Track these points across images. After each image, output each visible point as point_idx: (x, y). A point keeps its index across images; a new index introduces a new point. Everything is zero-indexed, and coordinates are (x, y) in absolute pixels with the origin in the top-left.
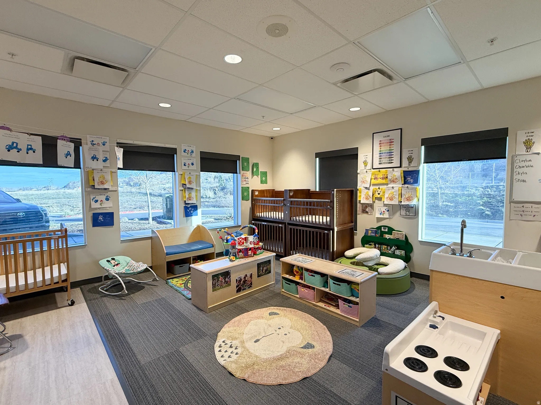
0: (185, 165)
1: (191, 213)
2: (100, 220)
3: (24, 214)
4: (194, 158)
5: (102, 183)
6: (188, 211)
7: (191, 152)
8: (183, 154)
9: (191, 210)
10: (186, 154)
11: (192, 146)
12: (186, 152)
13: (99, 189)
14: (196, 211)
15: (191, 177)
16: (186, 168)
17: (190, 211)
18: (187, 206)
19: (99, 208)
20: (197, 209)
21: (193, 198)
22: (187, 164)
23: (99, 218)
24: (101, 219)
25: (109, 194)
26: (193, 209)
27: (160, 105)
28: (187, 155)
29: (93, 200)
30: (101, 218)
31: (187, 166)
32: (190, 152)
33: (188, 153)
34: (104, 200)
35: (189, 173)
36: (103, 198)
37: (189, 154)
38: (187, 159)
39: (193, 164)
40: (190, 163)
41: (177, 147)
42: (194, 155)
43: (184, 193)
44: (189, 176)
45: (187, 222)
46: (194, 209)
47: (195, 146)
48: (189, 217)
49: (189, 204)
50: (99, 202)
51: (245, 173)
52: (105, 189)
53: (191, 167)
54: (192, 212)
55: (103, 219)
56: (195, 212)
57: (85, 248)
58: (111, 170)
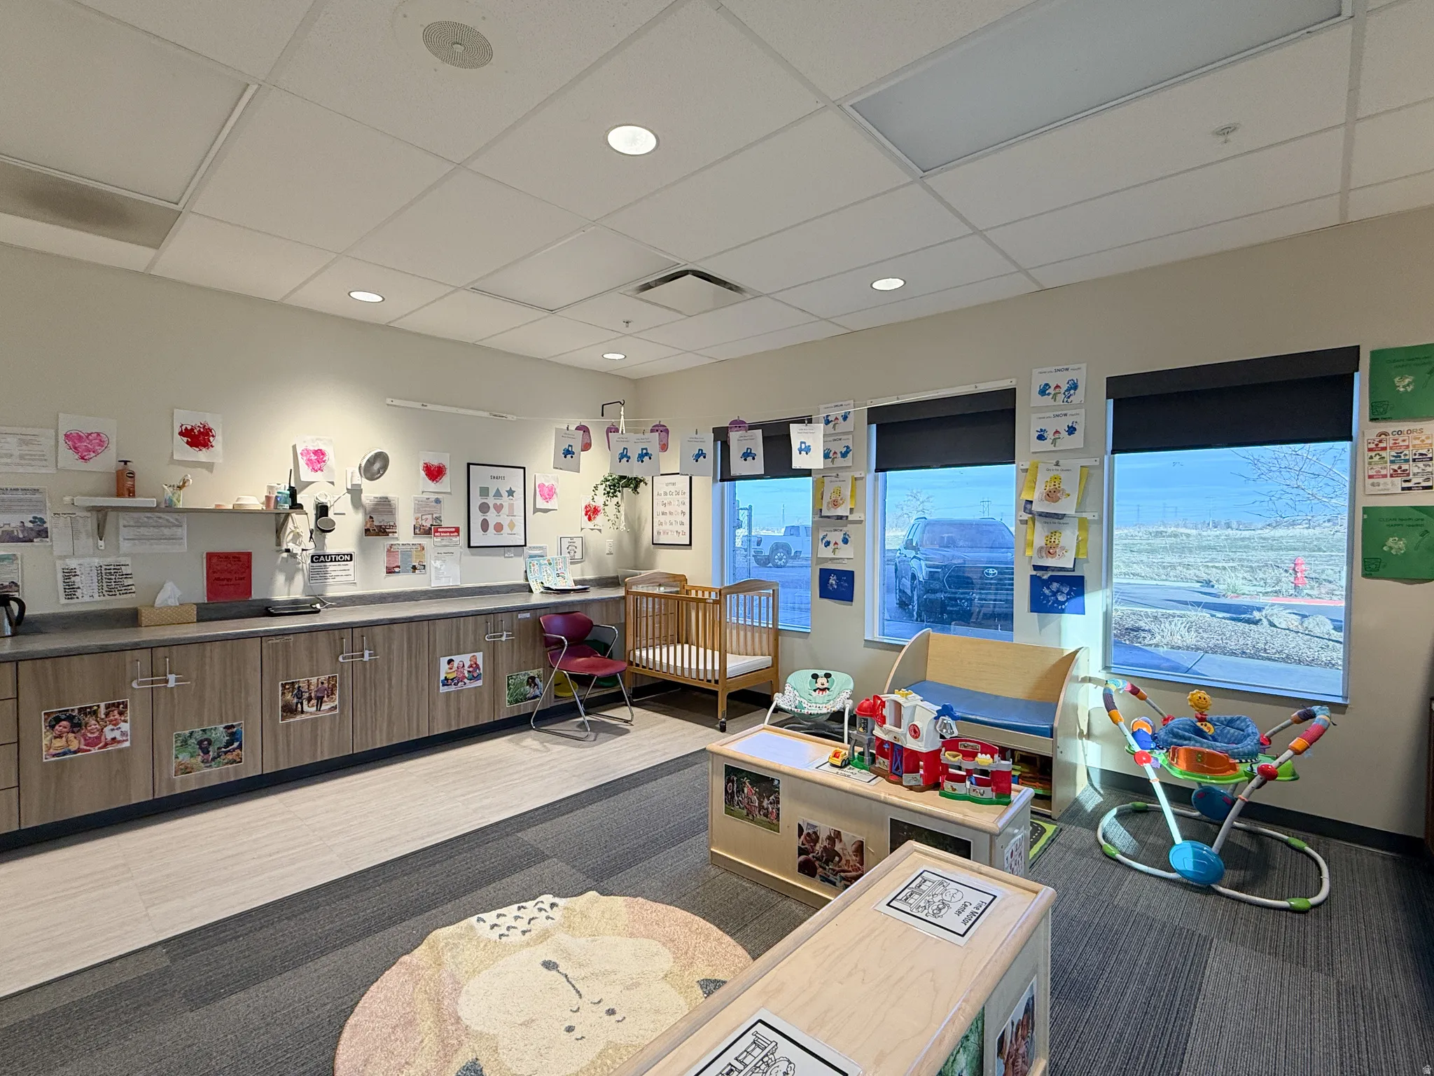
0: (1041, 438)
1: (1057, 601)
2: (832, 585)
3: (996, 571)
4: (1079, 406)
5: (835, 504)
6: (1047, 591)
7: (1069, 390)
8: (1037, 400)
9: (1058, 591)
10: (1047, 400)
11: (1070, 367)
12: (1049, 394)
13: (828, 517)
14: (1079, 599)
15: (1063, 475)
16: (1046, 445)
17: (1054, 594)
18: (1039, 573)
19: (832, 559)
20: (1081, 593)
21: (1063, 548)
22: (1050, 435)
23: (831, 581)
24: (834, 582)
25: (850, 529)
26: (1066, 590)
27: (876, 285)
28: (1052, 402)
29: (822, 540)
30: (833, 580)
31: (1049, 441)
32: (1065, 387)
33: (1054, 398)
34: (840, 542)
35: (1054, 462)
36: (838, 537)
37: (1061, 397)
38: (1051, 414)
39: (1075, 429)
40: (1063, 429)
41: (1014, 383)
42: (1078, 396)
43: (1029, 531)
44: (1052, 474)
45: (1040, 630)
46: (1071, 590)
47: (1084, 366)
48: (1053, 616)
49: (1045, 568)
50: (832, 545)
51: (1400, 433)
52: (840, 518)
53: (1067, 442)
54: (1061, 598)
55: (837, 583)
56: (1074, 601)
57: (807, 638)
58: (852, 474)
